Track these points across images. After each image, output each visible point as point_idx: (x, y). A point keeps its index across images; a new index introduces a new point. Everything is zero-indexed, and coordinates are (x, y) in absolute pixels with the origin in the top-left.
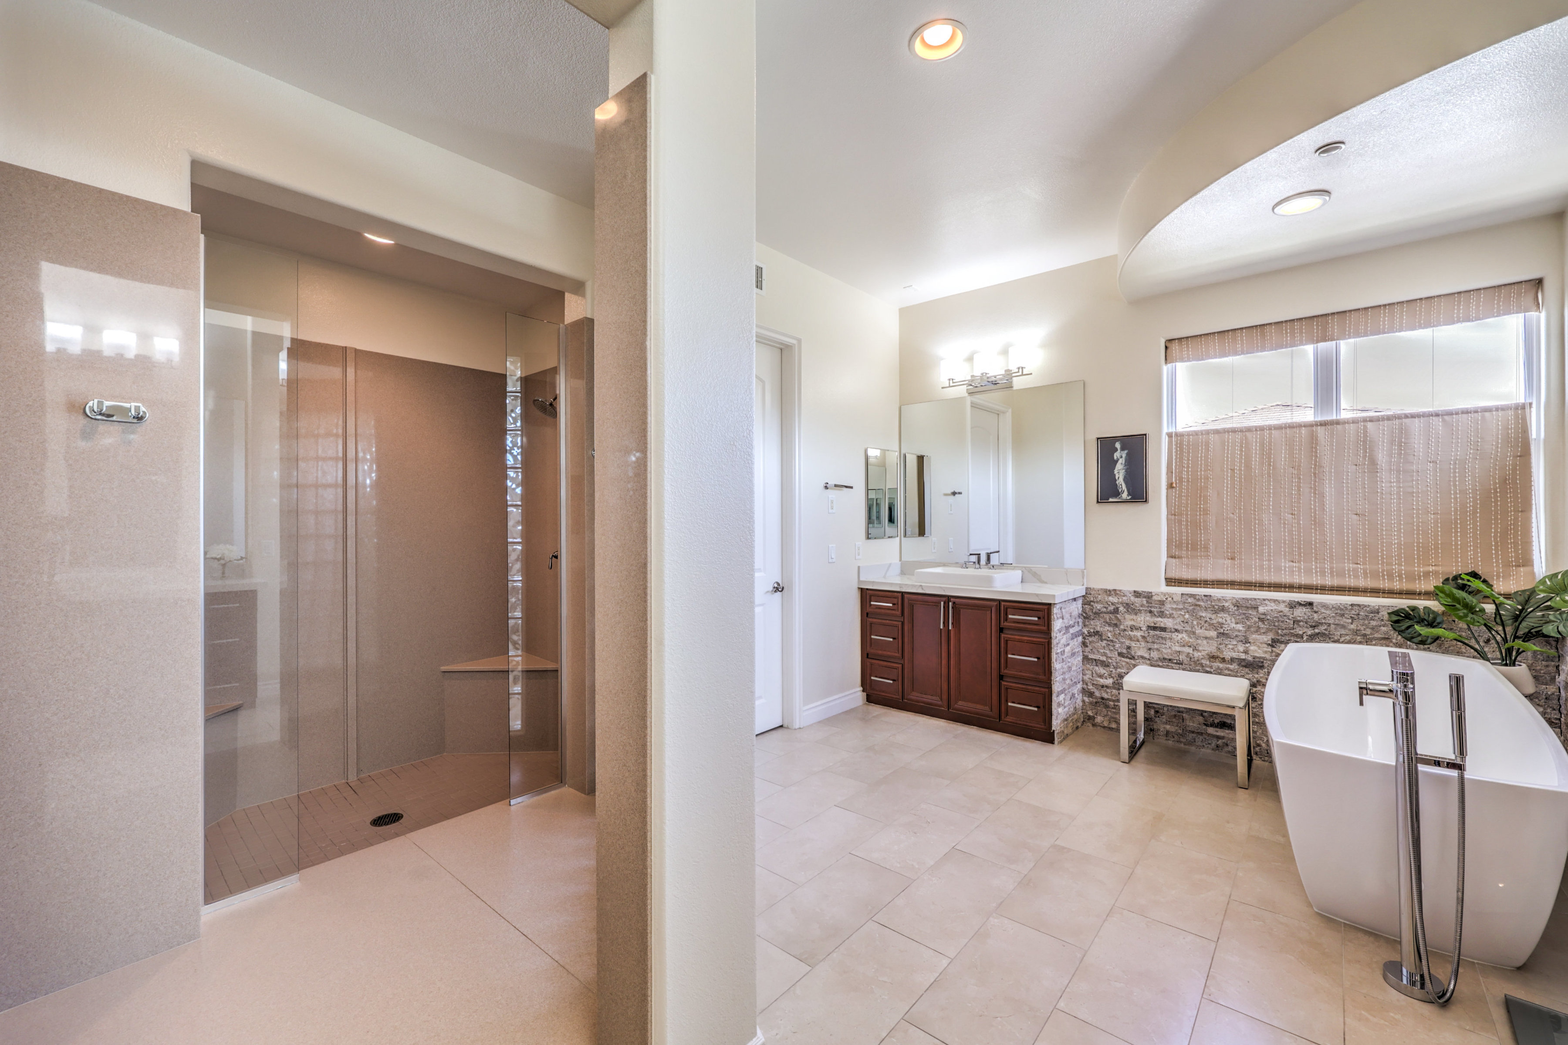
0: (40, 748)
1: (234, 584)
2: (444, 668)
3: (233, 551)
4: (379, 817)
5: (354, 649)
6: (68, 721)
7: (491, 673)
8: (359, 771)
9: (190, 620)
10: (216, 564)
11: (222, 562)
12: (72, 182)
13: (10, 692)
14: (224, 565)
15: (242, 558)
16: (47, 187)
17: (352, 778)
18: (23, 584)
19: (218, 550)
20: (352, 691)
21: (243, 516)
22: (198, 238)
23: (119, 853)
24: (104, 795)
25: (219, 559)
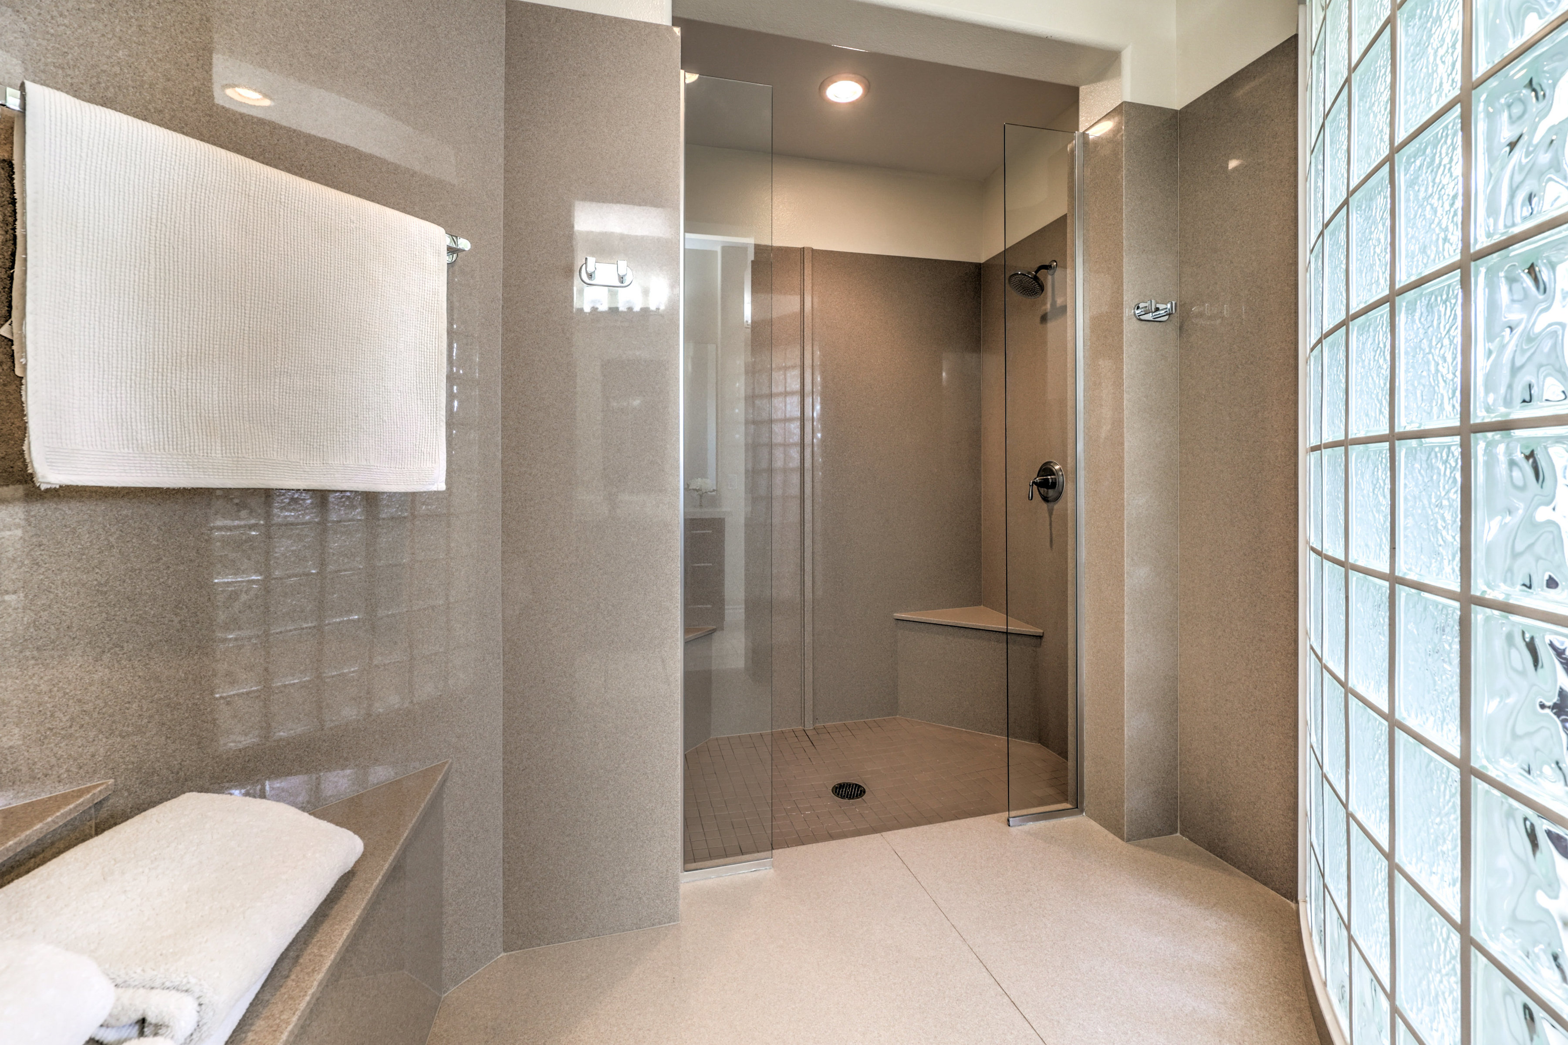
0: (543, 662)
1: (708, 513)
2: (898, 615)
3: (708, 483)
4: (840, 785)
5: (811, 583)
6: (566, 634)
7: (950, 629)
8: (815, 719)
9: (670, 528)
10: (695, 494)
11: (700, 492)
12: (570, 10)
13: (520, 594)
14: (701, 496)
15: (714, 491)
16: (549, 21)
17: (809, 726)
18: (530, 474)
19: (698, 483)
20: (809, 628)
21: (715, 457)
22: (679, 74)
23: (608, 798)
24: (595, 726)
25: (697, 490)
